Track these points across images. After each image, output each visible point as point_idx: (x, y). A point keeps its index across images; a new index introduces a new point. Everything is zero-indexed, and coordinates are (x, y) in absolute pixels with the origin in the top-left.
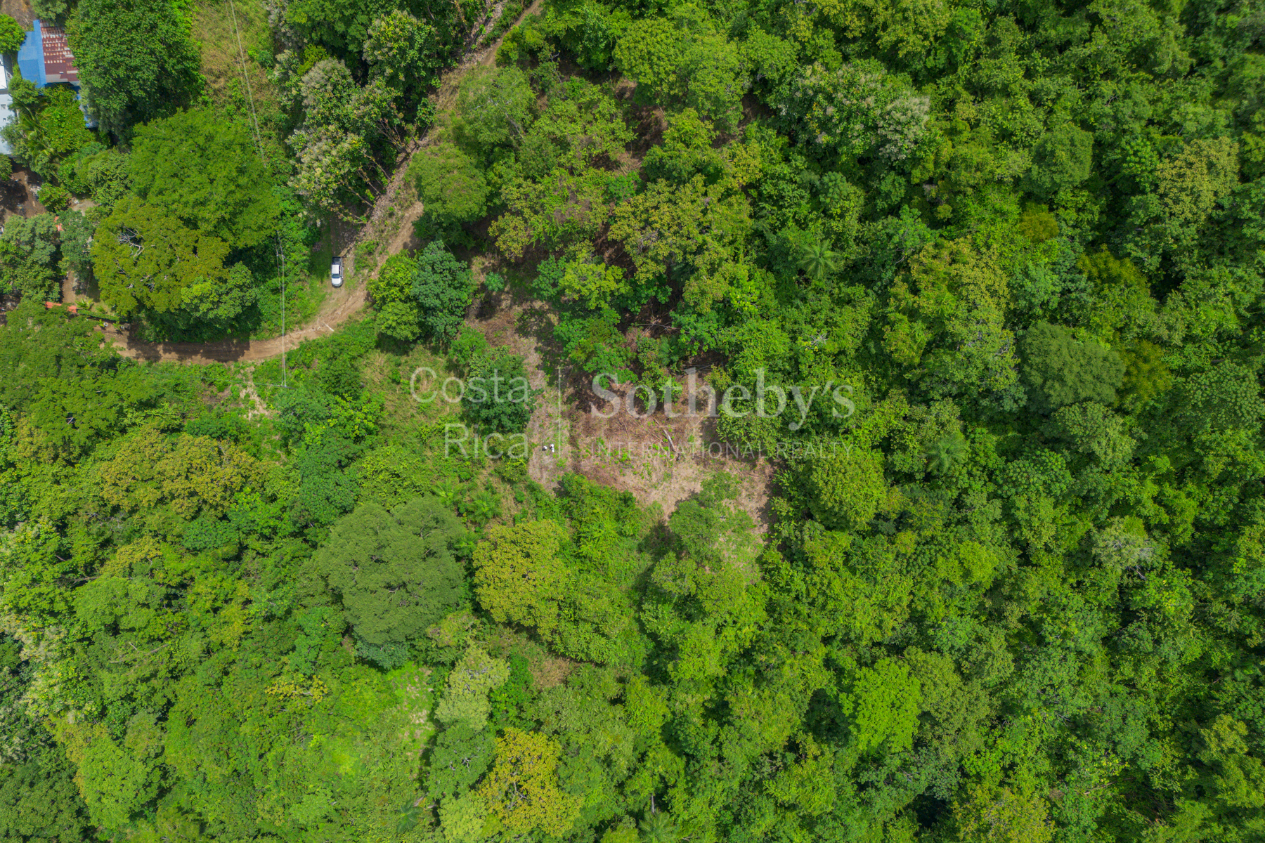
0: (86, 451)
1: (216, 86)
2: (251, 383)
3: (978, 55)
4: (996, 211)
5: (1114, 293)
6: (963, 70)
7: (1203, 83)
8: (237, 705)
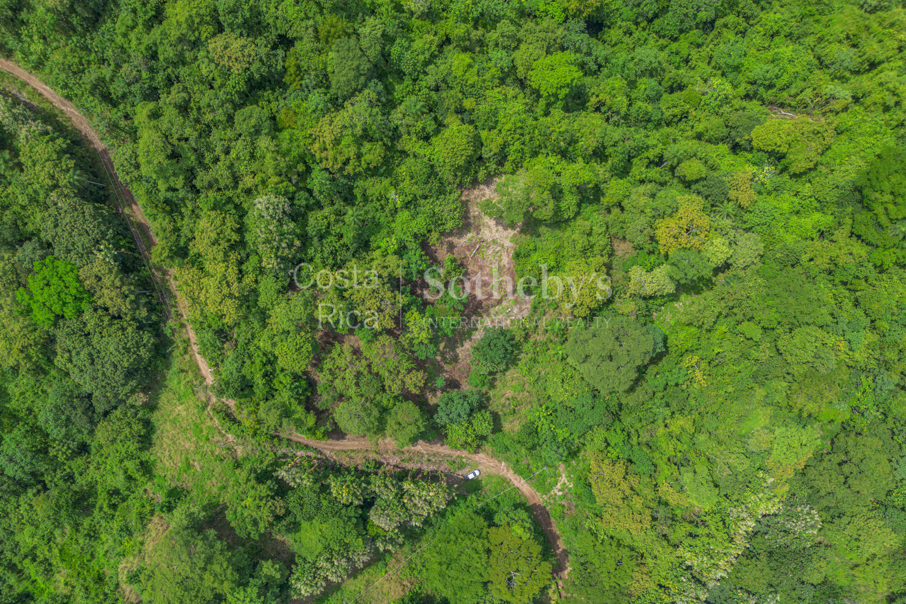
0: (632, 549)
1: (409, 585)
2: (552, 493)
3: (219, 189)
4: (291, 141)
5: (304, 64)
6: (229, 193)
7: (182, 73)
8: (720, 399)
